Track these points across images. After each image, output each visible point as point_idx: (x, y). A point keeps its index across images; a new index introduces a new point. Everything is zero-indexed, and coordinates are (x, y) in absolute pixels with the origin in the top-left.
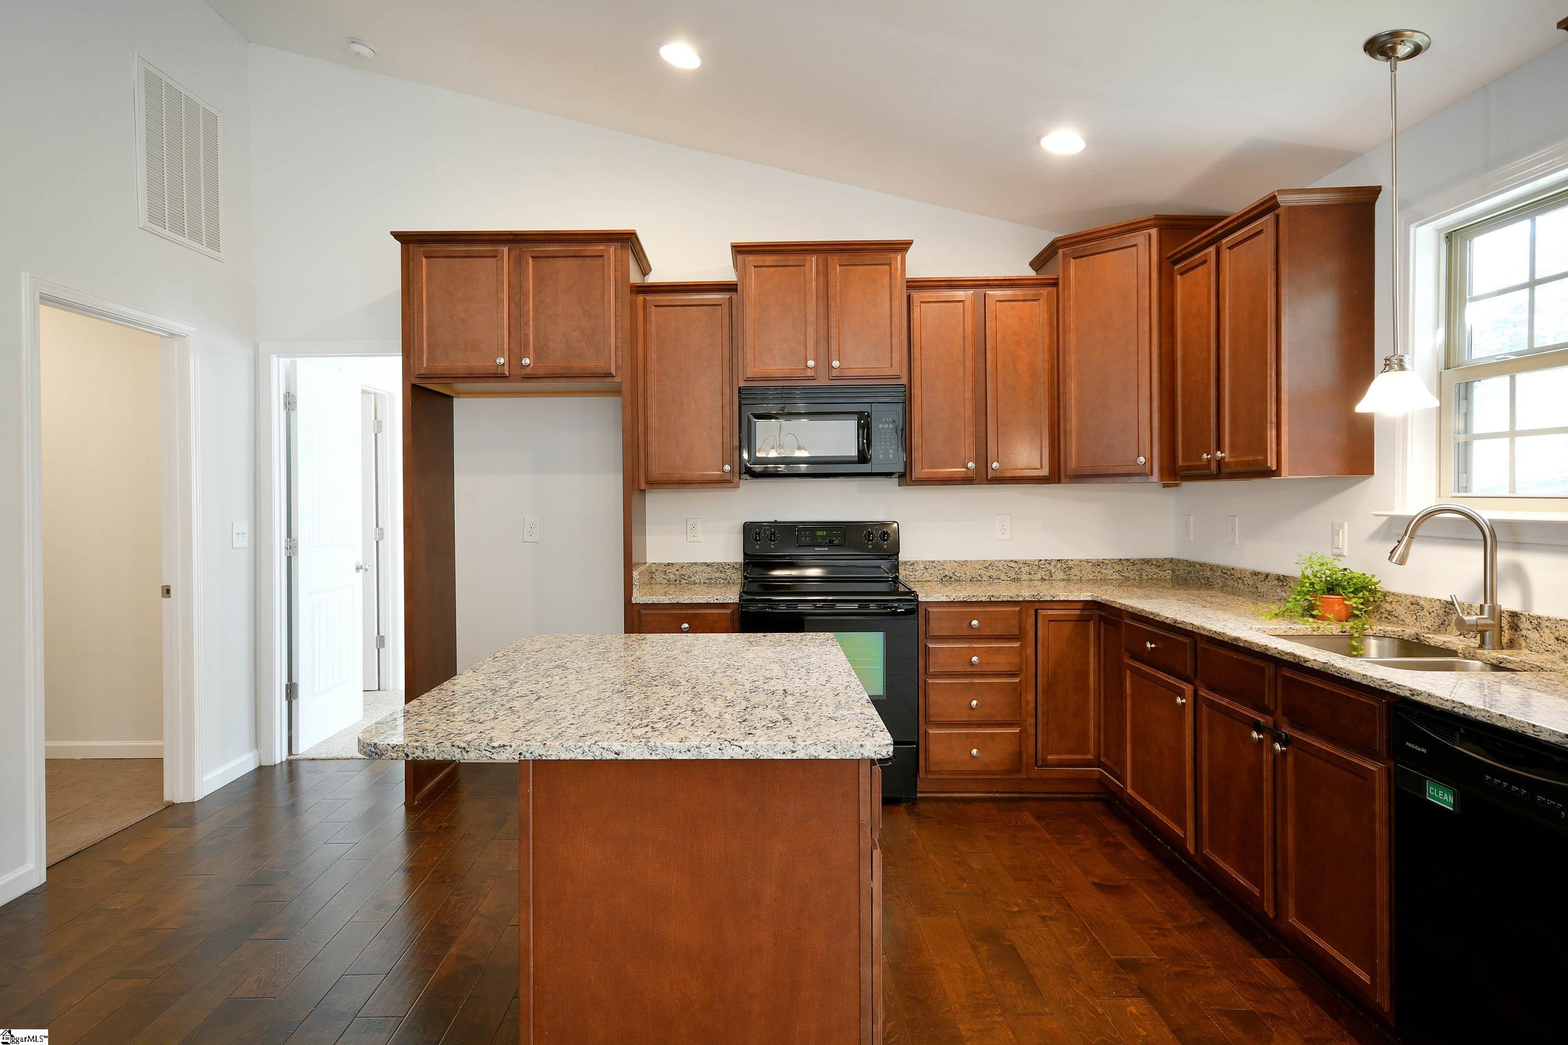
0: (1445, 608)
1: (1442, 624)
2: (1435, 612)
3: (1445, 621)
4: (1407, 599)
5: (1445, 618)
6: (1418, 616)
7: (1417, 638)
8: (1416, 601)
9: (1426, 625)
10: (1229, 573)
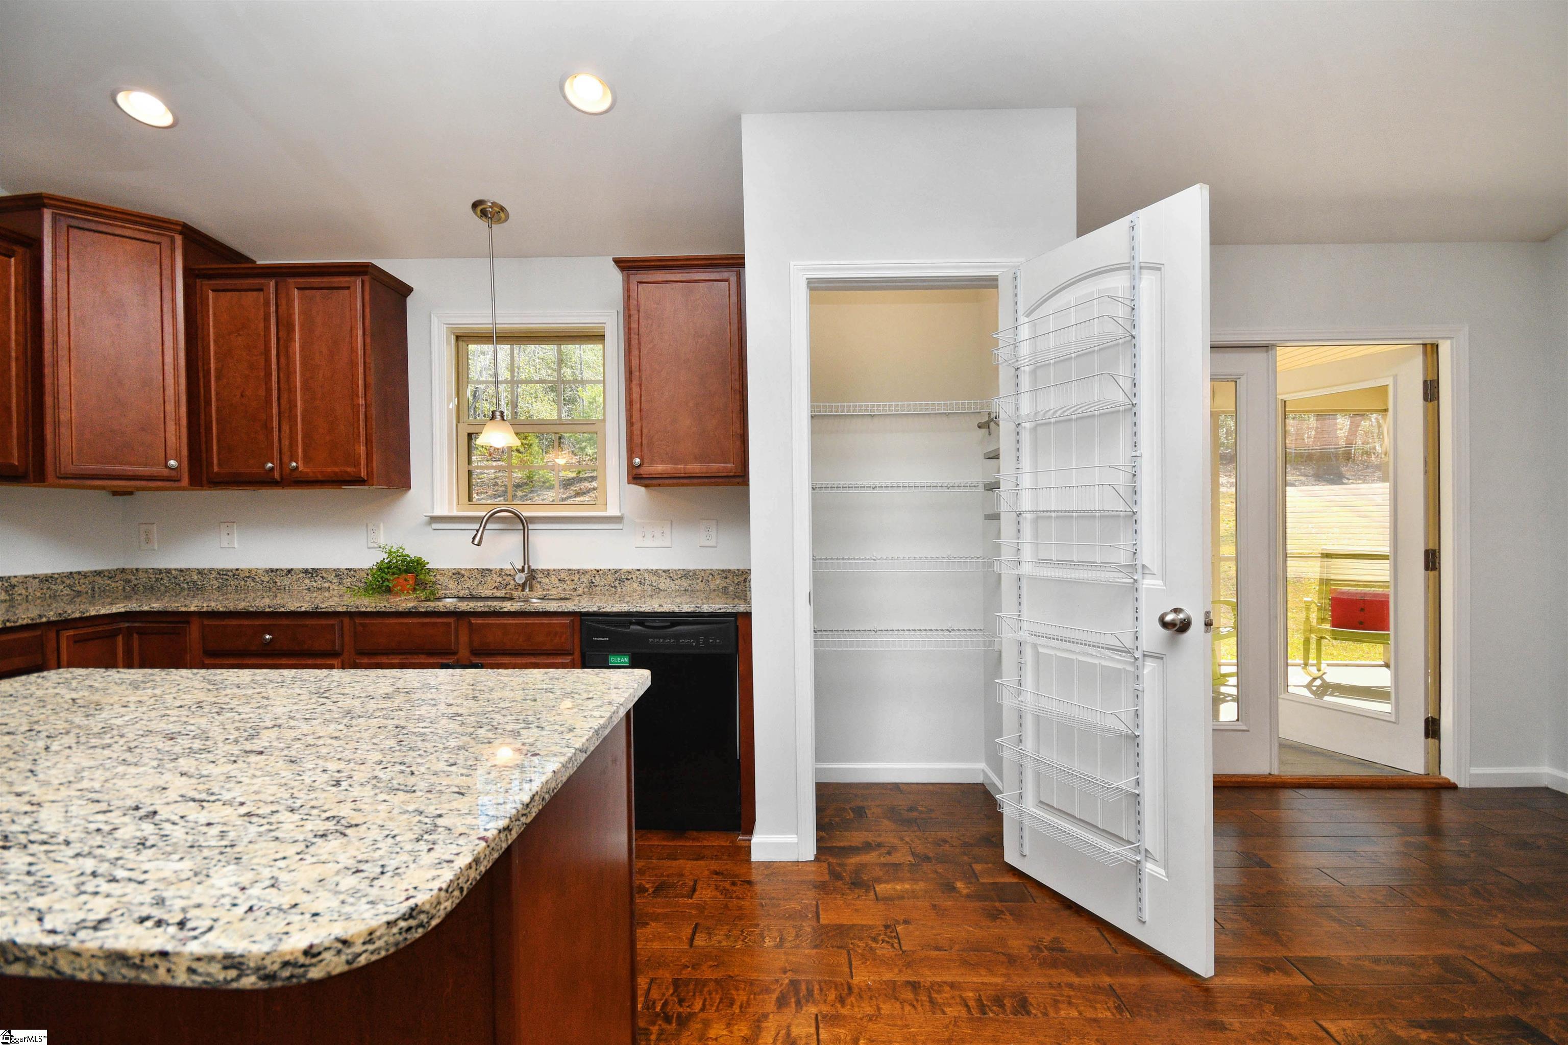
1: (480, 583)
4: (450, 571)
5: (482, 580)
6: (459, 582)
7: (471, 595)
8: (458, 572)
10: (230, 574)
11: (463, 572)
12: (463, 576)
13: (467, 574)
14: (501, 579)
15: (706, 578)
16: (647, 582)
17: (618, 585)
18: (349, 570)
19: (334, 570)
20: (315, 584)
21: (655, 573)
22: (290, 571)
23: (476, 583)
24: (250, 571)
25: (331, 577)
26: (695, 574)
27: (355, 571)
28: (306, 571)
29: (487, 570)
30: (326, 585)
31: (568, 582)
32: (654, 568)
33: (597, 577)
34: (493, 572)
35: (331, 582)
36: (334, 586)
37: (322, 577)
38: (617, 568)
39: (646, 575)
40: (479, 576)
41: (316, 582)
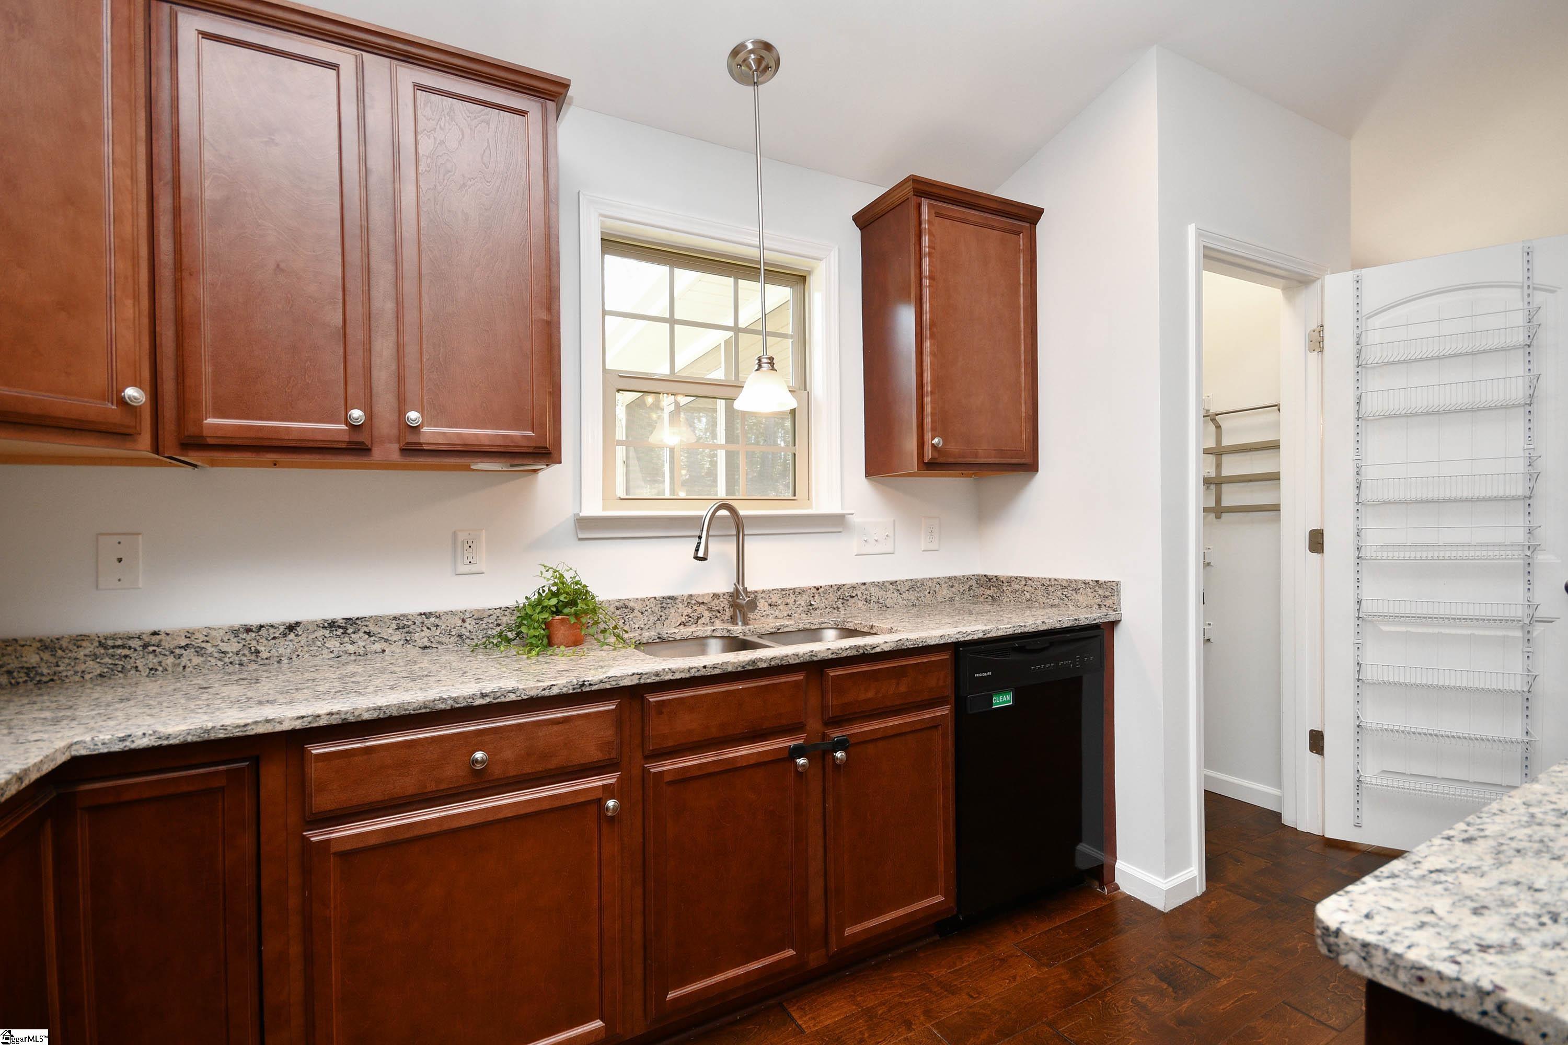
0: (661, 604)
1: (659, 620)
2: (649, 610)
3: (661, 616)
4: (610, 605)
5: (662, 613)
6: (627, 620)
7: (659, 638)
8: (624, 604)
9: (637, 626)
10: (136, 643)
11: (631, 604)
12: (633, 610)
13: (638, 607)
14: (690, 611)
15: (933, 588)
16: (873, 599)
17: (840, 606)
18: (427, 615)
19: (395, 618)
20: (351, 648)
21: (881, 586)
22: (291, 628)
23: (653, 619)
24: (189, 634)
25: (388, 631)
26: (923, 584)
27: (438, 617)
28: (332, 625)
29: (669, 598)
30: (378, 647)
31: (781, 607)
32: (881, 580)
33: (817, 596)
34: (677, 601)
35: (386, 641)
36: (393, 647)
37: (368, 633)
38: (839, 582)
39: (872, 590)
40: (656, 609)
41: (353, 643)
